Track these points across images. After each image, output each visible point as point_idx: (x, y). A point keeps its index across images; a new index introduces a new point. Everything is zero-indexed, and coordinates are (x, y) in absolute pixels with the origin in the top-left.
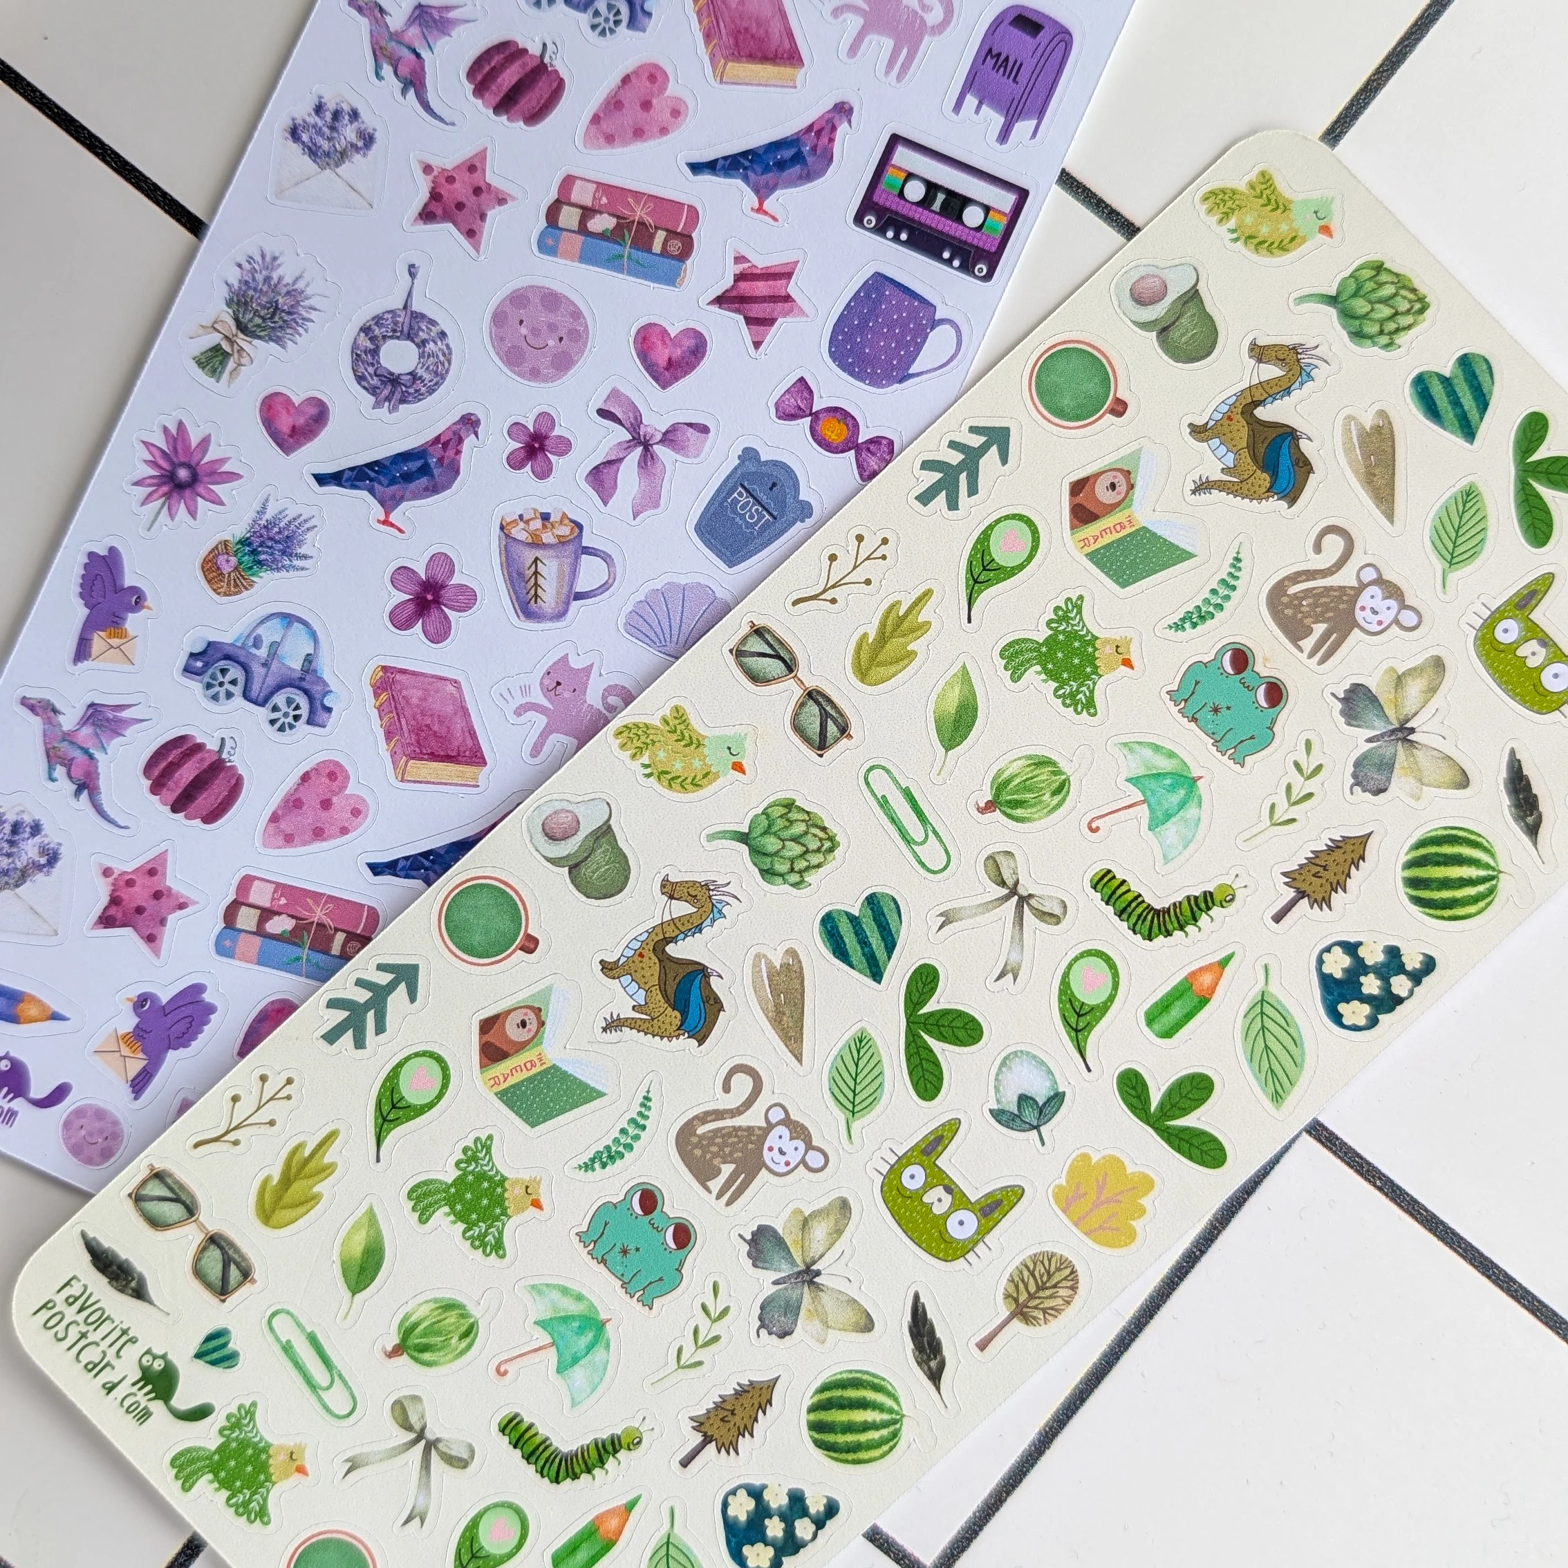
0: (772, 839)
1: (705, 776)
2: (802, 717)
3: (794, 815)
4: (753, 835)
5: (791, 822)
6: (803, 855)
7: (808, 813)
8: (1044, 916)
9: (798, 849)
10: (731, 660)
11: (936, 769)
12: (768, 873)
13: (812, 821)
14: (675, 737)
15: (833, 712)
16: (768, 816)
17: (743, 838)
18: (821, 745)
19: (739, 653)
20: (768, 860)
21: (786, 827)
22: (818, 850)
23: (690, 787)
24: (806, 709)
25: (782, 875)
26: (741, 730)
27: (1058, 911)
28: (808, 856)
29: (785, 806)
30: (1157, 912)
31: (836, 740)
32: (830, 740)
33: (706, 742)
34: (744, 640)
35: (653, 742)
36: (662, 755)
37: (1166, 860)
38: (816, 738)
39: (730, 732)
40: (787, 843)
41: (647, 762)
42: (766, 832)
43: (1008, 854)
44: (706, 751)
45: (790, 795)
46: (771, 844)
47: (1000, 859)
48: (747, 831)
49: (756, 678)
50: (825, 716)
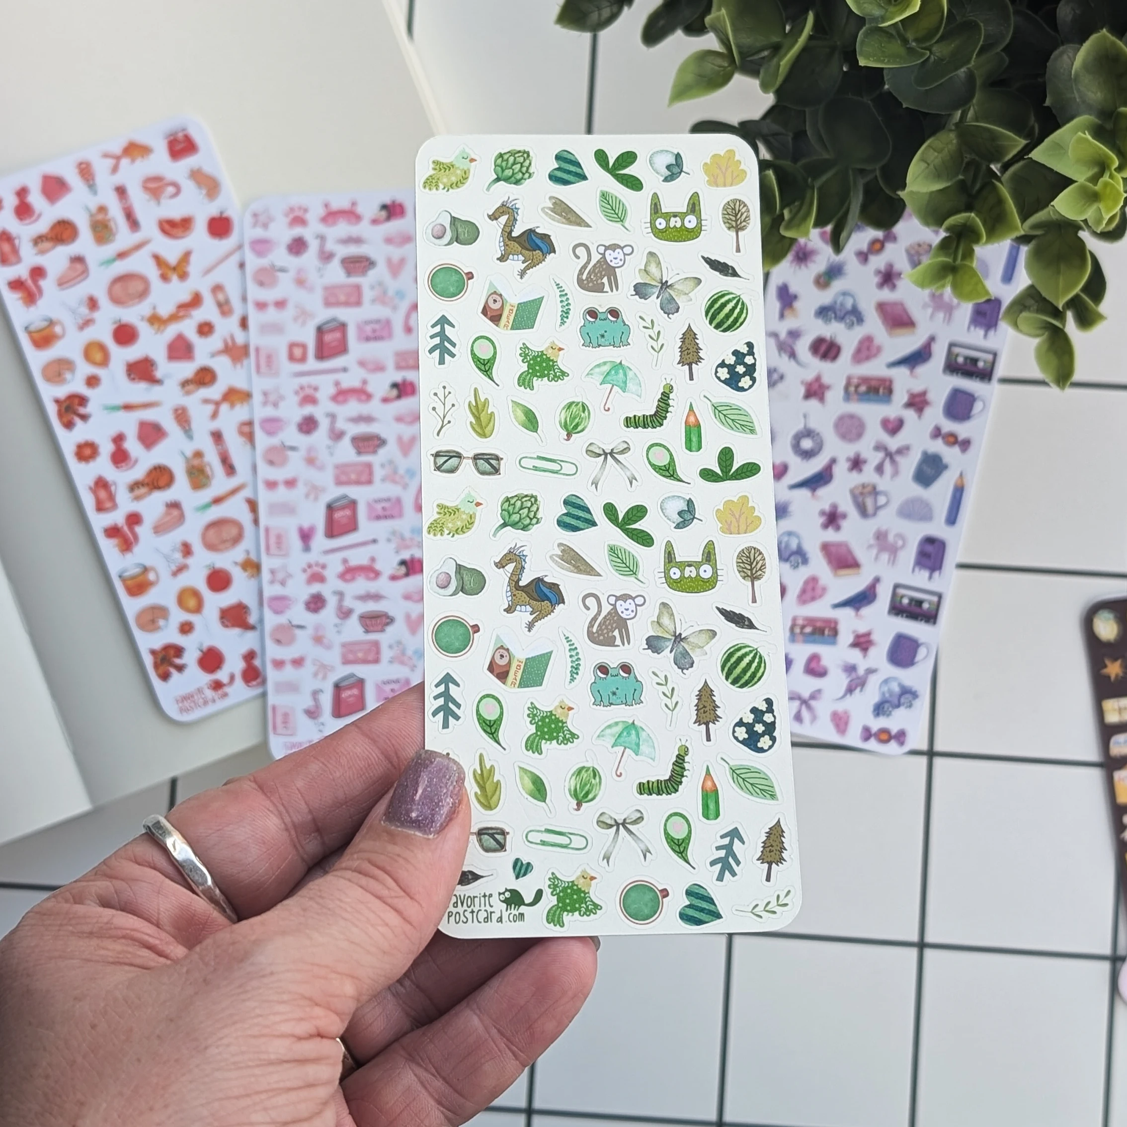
0: (514, 516)
1: (471, 518)
2: (480, 468)
3: (512, 502)
4: (507, 521)
5: (514, 504)
6: (529, 511)
7: (516, 496)
8: (622, 452)
9: (526, 511)
10: (438, 473)
11: (540, 442)
12: (525, 528)
13: (520, 497)
14: (448, 515)
15: (488, 457)
16: (505, 510)
17: (505, 525)
18: (496, 471)
19: (438, 468)
20: (520, 523)
21: (514, 508)
22: (532, 504)
23: (470, 526)
24: (479, 464)
25: (530, 524)
26: (466, 491)
27: (625, 446)
28: (531, 509)
29: (506, 501)
30: (655, 415)
31: (499, 464)
32: (497, 466)
33: (459, 507)
34: (435, 463)
35: (443, 524)
36: (450, 525)
37: (640, 396)
38: (492, 470)
39: (463, 496)
40: (521, 512)
41: (448, 532)
42: (510, 516)
43: (591, 444)
44: (462, 510)
45: (504, 496)
46: (515, 518)
47: (590, 448)
48: (503, 522)
49: (452, 471)
50: (487, 461)
